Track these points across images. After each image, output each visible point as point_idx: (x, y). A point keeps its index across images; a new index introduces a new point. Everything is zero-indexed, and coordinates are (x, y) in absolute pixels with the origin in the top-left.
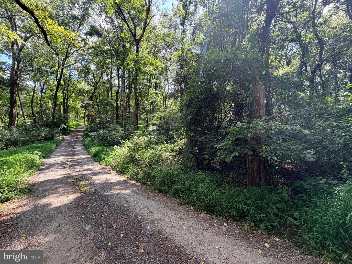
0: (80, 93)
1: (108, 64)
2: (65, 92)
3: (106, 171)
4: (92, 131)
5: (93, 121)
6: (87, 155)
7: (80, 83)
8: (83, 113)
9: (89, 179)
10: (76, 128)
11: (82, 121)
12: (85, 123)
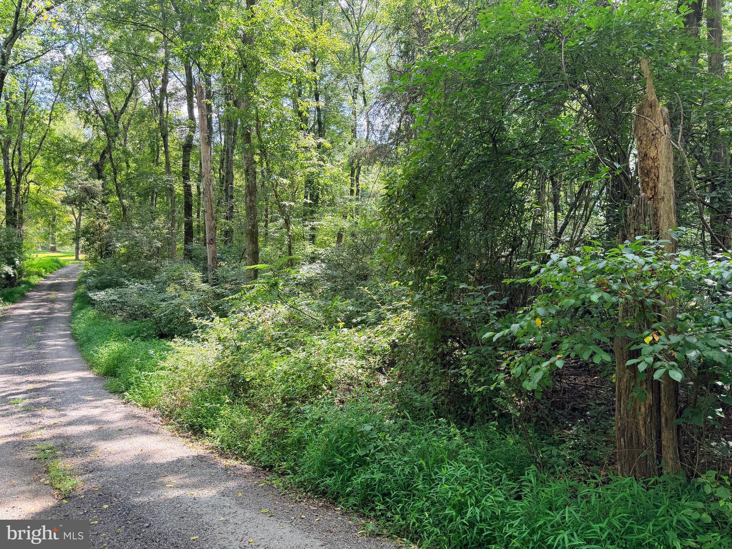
0: (61, 151)
1: (155, 48)
2: (11, 151)
3: (141, 423)
4: (102, 286)
5: (106, 251)
6: (83, 370)
7: (62, 119)
8: (70, 223)
9: (85, 451)
10: (48, 275)
11: (70, 249)
12: (77, 258)
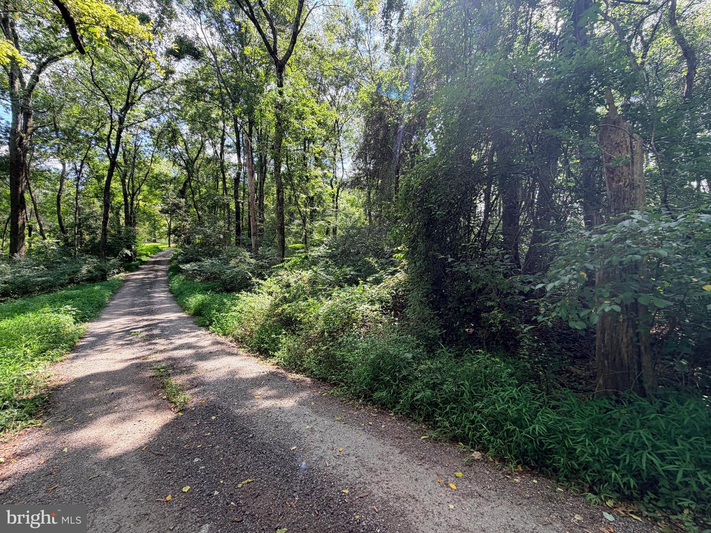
0: (158, 182)
1: (217, 121)
2: (127, 181)
3: (223, 347)
4: (187, 262)
5: (188, 241)
6: (179, 312)
7: (159, 162)
8: (165, 225)
9: (189, 369)
10: (152, 255)
11: (163, 241)
12: (170, 246)
